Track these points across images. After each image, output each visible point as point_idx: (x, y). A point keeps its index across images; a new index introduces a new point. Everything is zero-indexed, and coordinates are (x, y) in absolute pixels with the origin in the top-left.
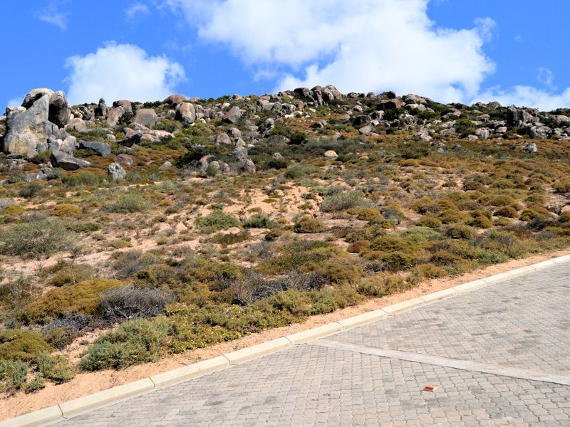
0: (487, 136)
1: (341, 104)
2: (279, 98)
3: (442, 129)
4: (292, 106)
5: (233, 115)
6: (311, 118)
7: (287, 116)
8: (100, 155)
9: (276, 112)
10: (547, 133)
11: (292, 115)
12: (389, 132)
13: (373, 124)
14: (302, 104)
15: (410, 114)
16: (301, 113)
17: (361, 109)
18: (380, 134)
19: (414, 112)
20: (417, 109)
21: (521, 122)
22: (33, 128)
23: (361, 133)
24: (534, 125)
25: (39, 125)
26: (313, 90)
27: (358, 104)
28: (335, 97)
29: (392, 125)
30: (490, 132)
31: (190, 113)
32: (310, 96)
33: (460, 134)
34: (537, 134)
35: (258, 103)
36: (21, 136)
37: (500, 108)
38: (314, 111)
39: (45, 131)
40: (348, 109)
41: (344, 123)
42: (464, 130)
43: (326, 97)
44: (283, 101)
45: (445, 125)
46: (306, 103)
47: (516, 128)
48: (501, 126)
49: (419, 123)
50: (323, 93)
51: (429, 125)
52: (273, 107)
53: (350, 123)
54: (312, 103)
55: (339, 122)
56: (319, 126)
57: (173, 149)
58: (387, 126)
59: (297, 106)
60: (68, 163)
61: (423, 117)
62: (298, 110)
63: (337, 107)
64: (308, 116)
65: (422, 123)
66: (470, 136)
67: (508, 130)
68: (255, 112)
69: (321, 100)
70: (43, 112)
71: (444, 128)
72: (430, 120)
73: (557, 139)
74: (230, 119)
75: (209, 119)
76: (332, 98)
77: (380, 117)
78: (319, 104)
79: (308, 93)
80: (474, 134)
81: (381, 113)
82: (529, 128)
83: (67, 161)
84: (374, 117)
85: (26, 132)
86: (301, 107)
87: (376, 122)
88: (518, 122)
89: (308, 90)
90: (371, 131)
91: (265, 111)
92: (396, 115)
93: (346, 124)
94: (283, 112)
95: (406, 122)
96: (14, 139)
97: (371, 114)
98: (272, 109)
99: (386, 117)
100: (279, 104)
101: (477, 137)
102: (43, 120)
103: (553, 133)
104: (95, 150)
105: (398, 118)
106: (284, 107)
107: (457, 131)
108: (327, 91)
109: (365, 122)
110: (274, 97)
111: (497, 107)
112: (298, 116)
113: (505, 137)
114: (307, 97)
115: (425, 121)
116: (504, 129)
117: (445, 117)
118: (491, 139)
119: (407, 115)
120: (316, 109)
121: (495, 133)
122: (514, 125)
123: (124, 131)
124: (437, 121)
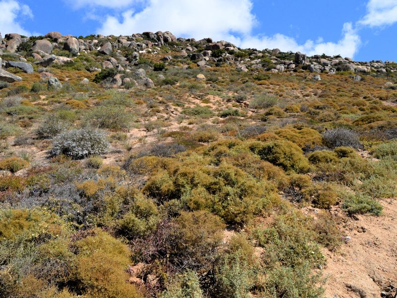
0: (283, 70)
1: (177, 45)
2: (134, 38)
3: (252, 64)
4: (144, 45)
5: (107, 48)
6: (158, 54)
7: (141, 52)
8: (25, 72)
9: (133, 48)
10: (321, 69)
11: (144, 51)
12: (217, 65)
13: (205, 59)
14: (150, 43)
15: (229, 54)
16: (151, 50)
17: (191, 49)
18: (211, 66)
19: (231, 53)
20: (233, 50)
21: (304, 62)
23: (198, 66)
24: (312, 63)
26: (156, 34)
27: (188, 46)
28: (172, 40)
29: (218, 61)
30: (285, 67)
31: (76, 45)
32: (155, 38)
33: (265, 68)
34: (314, 70)
35: (119, 41)
37: (280, 53)
38: (159, 49)
40: (182, 49)
41: (184, 58)
42: (267, 66)
43: (166, 40)
44: (137, 41)
45: (253, 62)
46: (153, 43)
47: (301, 65)
48: (291, 63)
49: (236, 60)
50: (164, 36)
51: (242, 62)
52: (130, 45)
53: (189, 59)
54: (157, 43)
55: (181, 58)
56: (167, 59)
57: (78, 70)
58: (214, 61)
59: (147, 45)
61: (238, 56)
62: (148, 48)
63: (174, 47)
64: (156, 52)
65: (238, 60)
66: (273, 69)
67: (296, 66)
68: (117, 47)
69: (163, 42)
71: (253, 64)
72: (243, 58)
73: (327, 73)
75: (89, 51)
76: (170, 40)
77: (209, 55)
78: (162, 45)
79: (153, 36)
80: (275, 68)
81: (210, 52)
82: (309, 66)
83: (4, 76)
84: (205, 54)
86: (150, 46)
87: (207, 59)
88: (301, 62)
89: (152, 34)
90: (206, 64)
91: (125, 47)
92: (220, 54)
93: (186, 59)
94: (138, 49)
95: (227, 59)
97: (202, 52)
98: (130, 46)
99: (213, 55)
100: (135, 43)
101: (277, 71)
103: (324, 69)
104: (20, 68)
105: (221, 56)
106: (138, 45)
107: (263, 66)
108: (166, 35)
109: (199, 58)
110: (130, 38)
111: (278, 52)
112: (149, 52)
113: (295, 71)
114: (153, 39)
115: (239, 59)
116: (293, 66)
117: (251, 56)
118: (286, 72)
119: (227, 55)
120: (161, 48)
121: (288, 68)
122: (299, 64)
123: (32, 56)
124: (247, 60)
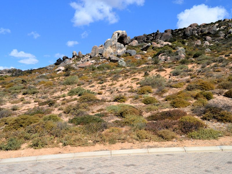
5: (212, 30)
8: (131, 55)
22: (111, 47)
25: (113, 45)
31: (189, 32)
36: (107, 50)
39: (116, 47)
60: (114, 60)
70: (115, 40)
74: (210, 32)
75: (200, 33)
83: (114, 59)
85: (108, 48)
96: (104, 51)
102: (115, 43)
104: (129, 54)
123: (151, 44)
